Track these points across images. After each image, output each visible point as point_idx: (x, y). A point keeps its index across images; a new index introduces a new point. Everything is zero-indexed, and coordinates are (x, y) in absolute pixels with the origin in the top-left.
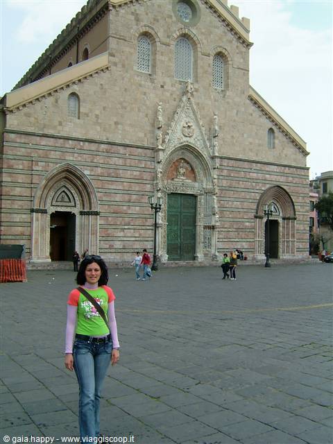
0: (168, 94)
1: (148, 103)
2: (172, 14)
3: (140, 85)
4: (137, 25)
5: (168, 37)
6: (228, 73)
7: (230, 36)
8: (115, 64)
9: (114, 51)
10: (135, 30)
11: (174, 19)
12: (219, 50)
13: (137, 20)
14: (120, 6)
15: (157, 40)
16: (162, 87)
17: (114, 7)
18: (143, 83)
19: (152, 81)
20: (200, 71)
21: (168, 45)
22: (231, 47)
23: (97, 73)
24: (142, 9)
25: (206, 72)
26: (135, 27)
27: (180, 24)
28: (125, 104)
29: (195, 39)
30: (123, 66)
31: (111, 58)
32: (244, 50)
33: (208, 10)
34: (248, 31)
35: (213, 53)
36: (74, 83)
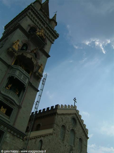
0: (67, 149)
1: (61, 151)
2: (71, 122)
3: (60, 143)
4: (62, 122)
5: (69, 129)
6: (82, 146)
7: (83, 134)
8: (55, 133)
9: (55, 129)
10: (61, 124)
11: (71, 123)
12: (81, 137)
13: (62, 120)
14: (59, 115)
15: (66, 129)
16: (65, 146)
17: (58, 114)
18: (61, 142)
19: (63, 143)
20: (75, 143)
21: (68, 131)
22: (83, 137)
23: (49, 135)
24: (64, 117)
25: (77, 144)
26: (61, 123)
27: (72, 126)
28: (55, 149)
29: (75, 132)
30: (57, 135)
31: (54, 131)
32: (86, 139)
33: (79, 124)
34: (88, 133)
35: (79, 138)
36: (42, 136)
